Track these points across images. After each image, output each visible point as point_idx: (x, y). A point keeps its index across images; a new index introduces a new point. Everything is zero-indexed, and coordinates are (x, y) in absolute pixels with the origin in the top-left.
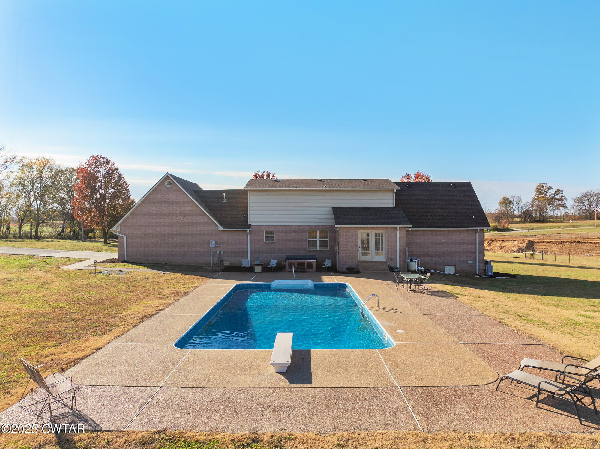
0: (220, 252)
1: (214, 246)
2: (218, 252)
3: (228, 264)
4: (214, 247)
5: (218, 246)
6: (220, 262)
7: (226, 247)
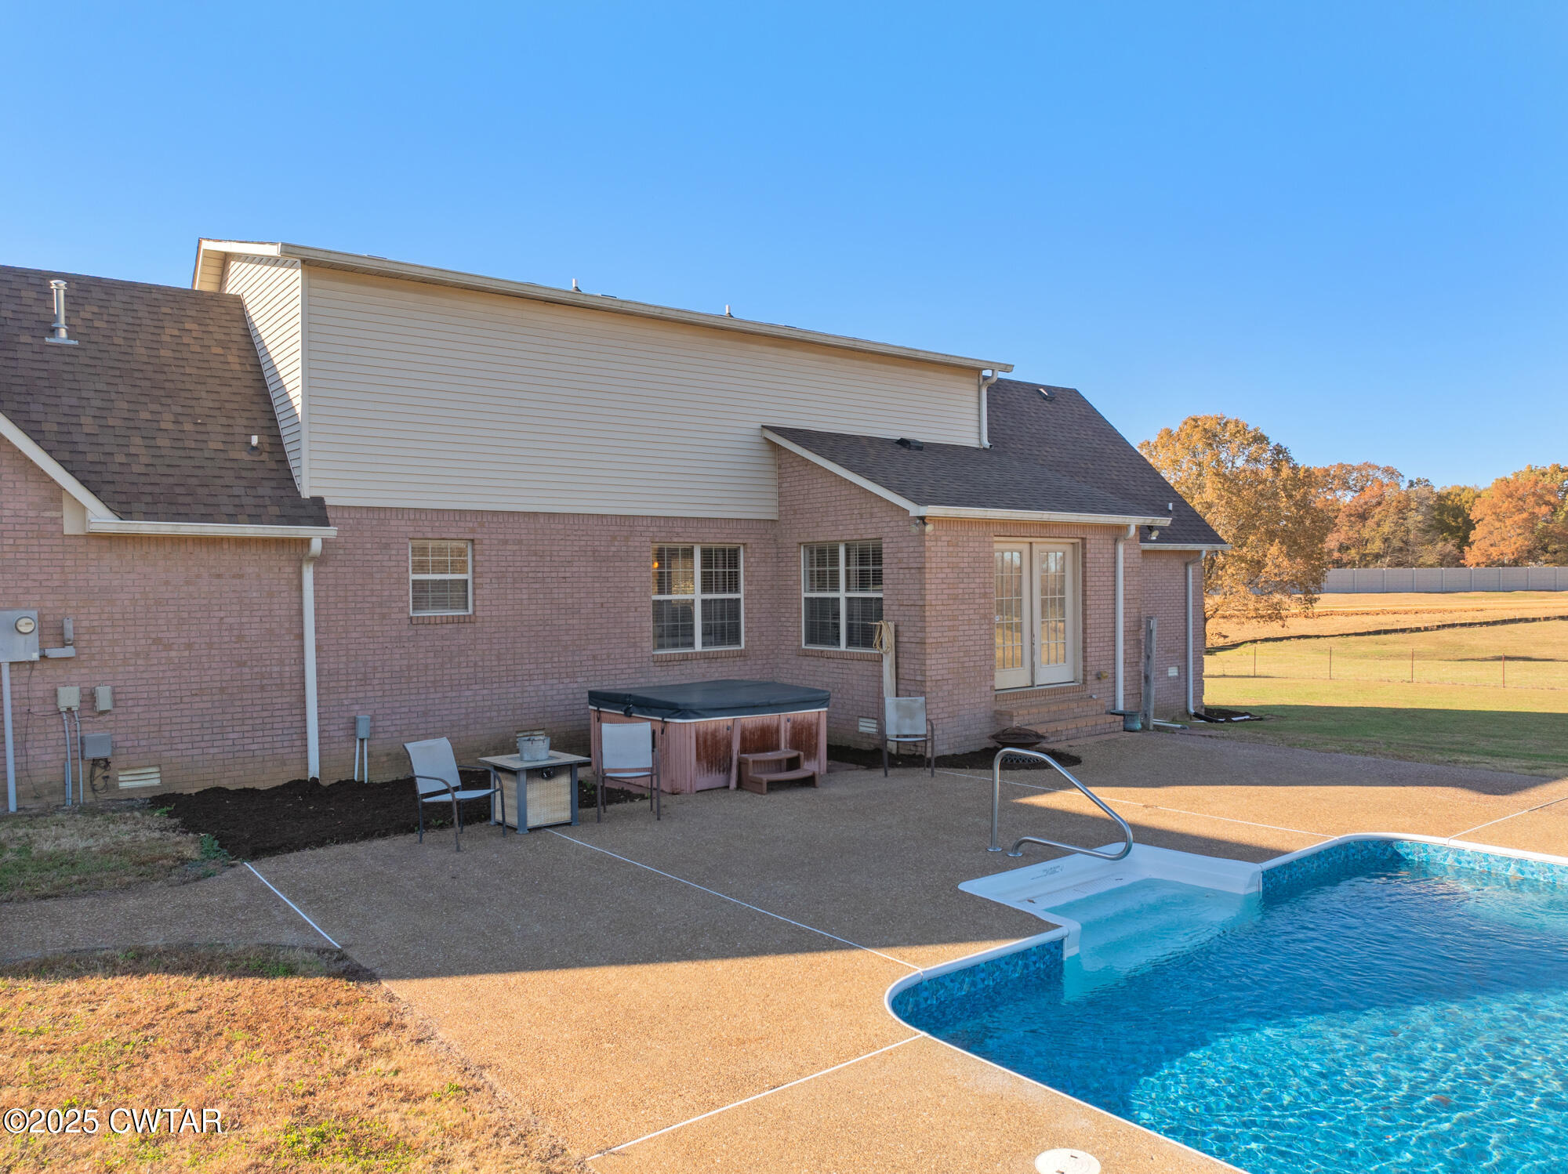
0: (89, 698)
1: (35, 656)
2: (69, 697)
3: (157, 782)
4: (32, 663)
5: (69, 652)
6: (83, 770)
7: (137, 654)
